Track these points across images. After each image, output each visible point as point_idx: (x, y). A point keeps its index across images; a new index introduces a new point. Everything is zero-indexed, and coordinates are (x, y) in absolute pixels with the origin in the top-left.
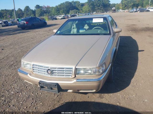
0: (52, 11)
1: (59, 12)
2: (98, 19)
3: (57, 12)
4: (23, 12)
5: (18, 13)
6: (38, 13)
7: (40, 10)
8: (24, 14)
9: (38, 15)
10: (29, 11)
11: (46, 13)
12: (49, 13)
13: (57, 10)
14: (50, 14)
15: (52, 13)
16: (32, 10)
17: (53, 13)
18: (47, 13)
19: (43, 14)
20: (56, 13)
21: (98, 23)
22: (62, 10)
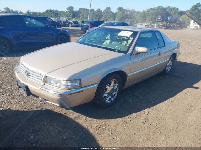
0: (137, 16)
1: (146, 20)
2: (127, 33)
3: (143, 18)
4: (102, 14)
5: (96, 14)
6: (119, 17)
7: (122, 14)
8: (102, 15)
9: (118, 20)
10: (108, 14)
11: (128, 18)
12: (131, 19)
13: (143, 16)
14: (133, 20)
15: (135, 19)
16: (113, 13)
17: (137, 19)
18: (130, 19)
19: (125, 19)
20: (141, 19)
21: (123, 36)
22: (149, 17)
